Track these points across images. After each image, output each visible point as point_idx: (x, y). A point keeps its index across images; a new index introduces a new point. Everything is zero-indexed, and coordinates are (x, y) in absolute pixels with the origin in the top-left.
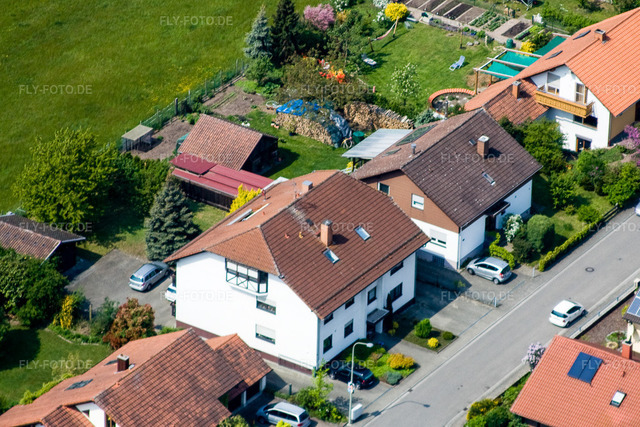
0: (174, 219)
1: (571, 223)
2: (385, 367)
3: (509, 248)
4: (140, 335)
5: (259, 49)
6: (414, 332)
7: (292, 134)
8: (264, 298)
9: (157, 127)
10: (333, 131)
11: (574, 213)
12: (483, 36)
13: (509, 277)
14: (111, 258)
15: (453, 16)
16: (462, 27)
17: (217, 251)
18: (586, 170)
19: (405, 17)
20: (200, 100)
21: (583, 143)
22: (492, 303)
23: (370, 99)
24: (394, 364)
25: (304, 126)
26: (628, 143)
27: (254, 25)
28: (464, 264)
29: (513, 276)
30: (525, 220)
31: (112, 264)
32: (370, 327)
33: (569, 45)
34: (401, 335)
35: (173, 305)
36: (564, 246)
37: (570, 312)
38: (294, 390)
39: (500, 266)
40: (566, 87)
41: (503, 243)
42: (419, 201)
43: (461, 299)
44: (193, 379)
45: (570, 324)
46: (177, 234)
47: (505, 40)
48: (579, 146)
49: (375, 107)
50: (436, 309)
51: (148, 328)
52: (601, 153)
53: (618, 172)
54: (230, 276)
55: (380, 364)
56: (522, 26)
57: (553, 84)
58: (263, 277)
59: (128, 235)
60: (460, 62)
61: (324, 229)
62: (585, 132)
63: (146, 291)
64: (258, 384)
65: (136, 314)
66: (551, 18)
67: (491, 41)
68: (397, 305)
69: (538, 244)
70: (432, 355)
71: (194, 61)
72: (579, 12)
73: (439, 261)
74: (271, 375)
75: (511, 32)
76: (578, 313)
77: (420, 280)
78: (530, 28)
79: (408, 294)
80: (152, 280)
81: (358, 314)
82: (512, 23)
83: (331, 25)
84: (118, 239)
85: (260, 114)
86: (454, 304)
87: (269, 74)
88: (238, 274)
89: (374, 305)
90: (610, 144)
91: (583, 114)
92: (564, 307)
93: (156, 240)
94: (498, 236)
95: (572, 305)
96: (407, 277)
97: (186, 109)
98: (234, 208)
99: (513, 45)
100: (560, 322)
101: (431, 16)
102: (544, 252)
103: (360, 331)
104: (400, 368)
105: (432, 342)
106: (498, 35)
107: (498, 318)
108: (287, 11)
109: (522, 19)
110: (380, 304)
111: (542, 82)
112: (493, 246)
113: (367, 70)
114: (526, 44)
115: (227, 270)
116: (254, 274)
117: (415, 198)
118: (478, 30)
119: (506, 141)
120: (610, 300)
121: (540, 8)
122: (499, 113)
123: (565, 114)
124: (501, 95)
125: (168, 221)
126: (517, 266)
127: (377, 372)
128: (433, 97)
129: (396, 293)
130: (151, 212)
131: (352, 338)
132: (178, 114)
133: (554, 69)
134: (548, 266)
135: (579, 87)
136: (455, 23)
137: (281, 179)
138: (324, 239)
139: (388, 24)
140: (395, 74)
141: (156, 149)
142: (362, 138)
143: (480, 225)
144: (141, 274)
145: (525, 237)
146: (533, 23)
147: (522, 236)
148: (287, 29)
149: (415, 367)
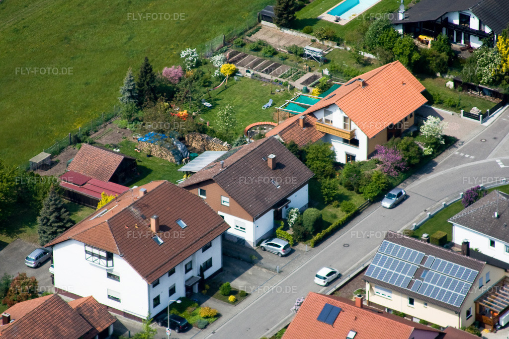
0: (57, 217)
1: (334, 213)
2: (197, 317)
3: (290, 232)
4: (27, 298)
5: (129, 97)
6: (220, 292)
7: (149, 156)
8: (111, 270)
9: (54, 154)
10: (176, 153)
11: (338, 206)
12: (286, 85)
13: (289, 252)
14: (15, 245)
15: (267, 72)
16: (274, 78)
17: (79, 239)
18: (348, 176)
19: (235, 73)
20: (88, 134)
21: (351, 157)
22: (276, 270)
23: (203, 130)
24: (203, 315)
25: (156, 151)
26: (379, 157)
27: (125, 81)
28: (258, 243)
29: (292, 251)
30: (301, 212)
31: (15, 249)
32: (188, 289)
33: (343, 89)
34: (210, 294)
35: (52, 276)
36: (329, 229)
37: (329, 275)
38: (132, 333)
39: (282, 244)
40: (337, 119)
41: (286, 228)
42: (226, 200)
43: (255, 267)
45: (329, 284)
46: (59, 227)
47: (302, 87)
48: (348, 160)
49: (206, 136)
50: (237, 275)
51: (33, 294)
52: (361, 164)
53: (370, 177)
54: (88, 256)
55: (194, 315)
56: (315, 77)
57: (328, 117)
58: (110, 256)
59: (28, 229)
60: (270, 104)
61: (153, 222)
62: (351, 150)
63: (36, 267)
64: (107, 330)
65: (24, 284)
66: (335, 72)
67: (292, 88)
68: (208, 273)
69: (310, 228)
70: (231, 307)
71: (86, 107)
72: (355, 66)
73: (241, 242)
74: (118, 324)
75: (307, 82)
76: (334, 276)
77: (225, 254)
78: (321, 79)
79: (217, 265)
80: (41, 260)
81: (179, 280)
82: (309, 75)
83: (180, 79)
84: (21, 232)
85: (128, 142)
86: (249, 272)
87: (135, 115)
88: (93, 254)
89: (190, 274)
90: (369, 157)
91: (348, 138)
92: (324, 272)
93: (45, 232)
94: (283, 223)
95: (330, 271)
96: (215, 254)
97: (77, 140)
98: (100, 206)
99: (307, 91)
100: (322, 282)
101: (252, 72)
102: (315, 234)
103: (181, 292)
104: (207, 317)
105: (231, 298)
106: (298, 84)
107: (280, 280)
108: (147, 70)
109: (316, 73)
110: (195, 272)
111: (321, 116)
112: (278, 230)
113: (205, 110)
114: (315, 90)
115: (86, 251)
116: (104, 254)
117: (224, 198)
118: (284, 81)
119: (291, 160)
120: (358, 267)
121: (328, 65)
122: (289, 138)
123: (337, 138)
124: (291, 126)
125: (52, 218)
126: (295, 244)
127: (191, 320)
128: (248, 128)
129: (208, 264)
130: (41, 213)
131: (173, 299)
132: (71, 144)
133: (328, 107)
134: (317, 244)
135: (345, 119)
136: (268, 77)
137: (135, 187)
138: (153, 228)
139: (221, 78)
141: (53, 169)
142: (195, 157)
143: (269, 216)
144: (33, 256)
145: (301, 224)
146: (323, 75)
147: (299, 223)
148: (148, 84)
149: (218, 316)
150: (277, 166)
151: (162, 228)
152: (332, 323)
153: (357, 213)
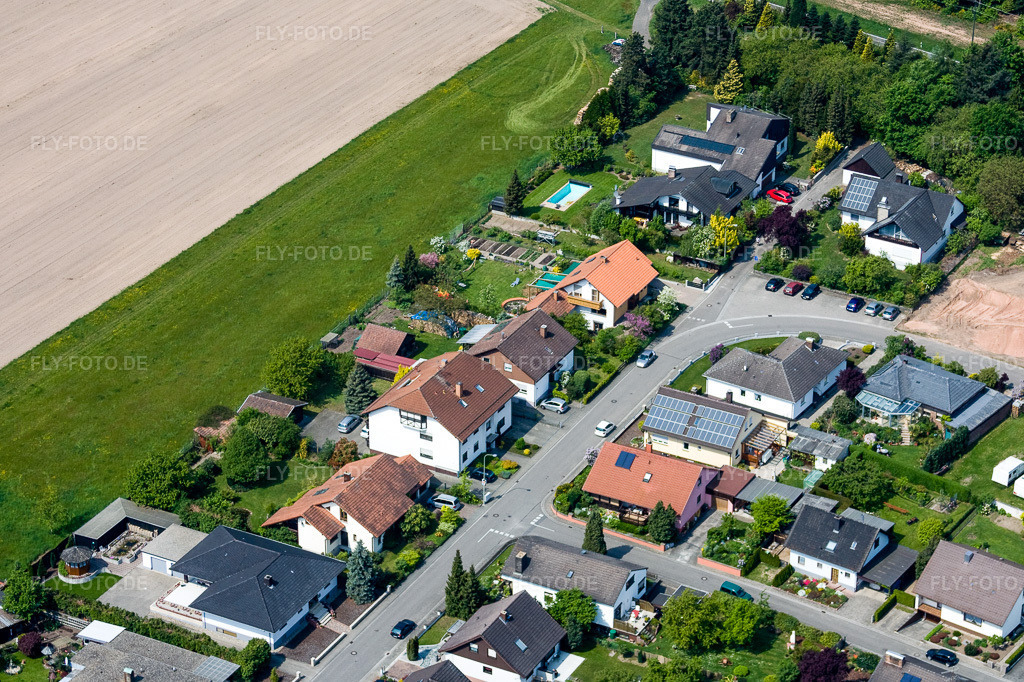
0: (362, 388)
1: (599, 374)
2: (500, 469)
3: (564, 392)
4: (350, 460)
5: (396, 282)
6: (515, 446)
7: (422, 332)
8: (425, 432)
9: (340, 333)
10: (447, 328)
11: (599, 368)
12: (528, 265)
13: (566, 409)
14: (324, 414)
15: (508, 254)
16: (515, 260)
17: (393, 405)
18: (603, 342)
19: (479, 256)
20: (363, 315)
21: (599, 325)
22: (558, 426)
23: (467, 307)
24: (506, 467)
25: (429, 327)
26: (626, 324)
27: (392, 268)
28: (538, 403)
29: (569, 409)
30: (572, 372)
31: (325, 418)
32: (488, 445)
33: (583, 267)
34: (507, 448)
35: (367, 440)
36: (597, 388)
37: (607, 427)
38: (448, 486)
39: (561, 403)
40: (586, 291)
41: (560, 389)
42: (509, 367)
43: (539, 423)
44: (389, 484)
45: (607, 435)
46: (364, 397)
47: (542, 266)
48: (595, 327)
49: (471, 312)
50: (526, 431)
51: (355, 456)
52: (610, 330)
53: (623, 341)
54: (403, 420)
55: (497, 467)
56: (550, 258)
57: (577, 291)
58: (424, 419)
59: (332, 399)
60: (517, 282)
61: (458, 387)
62: (599, 318)
63: (348, 433)
64: (425, 484)
65: (347, 447)
66: (567, 251)
67: (533, 268)
68: (503, 430)
69: (581, 388)
70: (527, 459)
71: (356, 292)
72: (584, 247)
73: (523, 402)
74: (433, 479)
75: (544, 262)
76: (611, 427)
77: (514, 415)
78: (556, 258)
79: (508, 423)
80: (352, 425)
81: (481, 438)
82: (544, 256)
83: (437, 264)
84: (327, 403)
85: (401, 321)
86: (536, 428)
87: (404, 297)
88: (408, 418)
89: (490, 431)
90: (615, 325)
91: (598, 308)
92: (603, 425)
93: (351, 401)
94: (557, 384)
95: (608, 424)
96: (507, 414)
97: (356, 321)
98: (396, 379)
99: (547, 269)
100: (601, 434)
101: (495, 255)
102: (586, 392)
103: (483, 448)
104: (509, 469)
105: (526, 451)
106: (537, 263)
107: (563, 435)
108: (411, 257)
109: (550, 253)
110: (493, 430)
111: (570, 290)
112: (554, 391)
113: (461, 290)
114: (555, 268)
115: (401, 416)
116: (419, 418)
117: (507, 365)
118: (525, 261)
119: (556, 328)
120: (629, 419)
121: (560, 246)
122: (548, 310)
123: (586, 308)
124: (547, 300)
125: (358, 389)
126: (570, 402)
127: (496, 472)
128: (504, 303)
129: (501, 423)
130: (347, 384)
131: (478, 453)
132: (351, 324)
133: (578, 282)
134: (589, 401)
135: (593, 292)
136: (509, 258)
137: (421, 360)
138: (458, 393)
139: (469, 261)
140: (482, 292)
141: (341, 347)
142: (466, 332)
143: (545, 379)
144: (345, 423)
145: (573, 384)
146: (557, 255)
147: (571, 384)
148: (412, 269)
149: (518, 467)
150: (549, 335)
151: (465, 393)
152: (629, 467)
153: (617, 373)
